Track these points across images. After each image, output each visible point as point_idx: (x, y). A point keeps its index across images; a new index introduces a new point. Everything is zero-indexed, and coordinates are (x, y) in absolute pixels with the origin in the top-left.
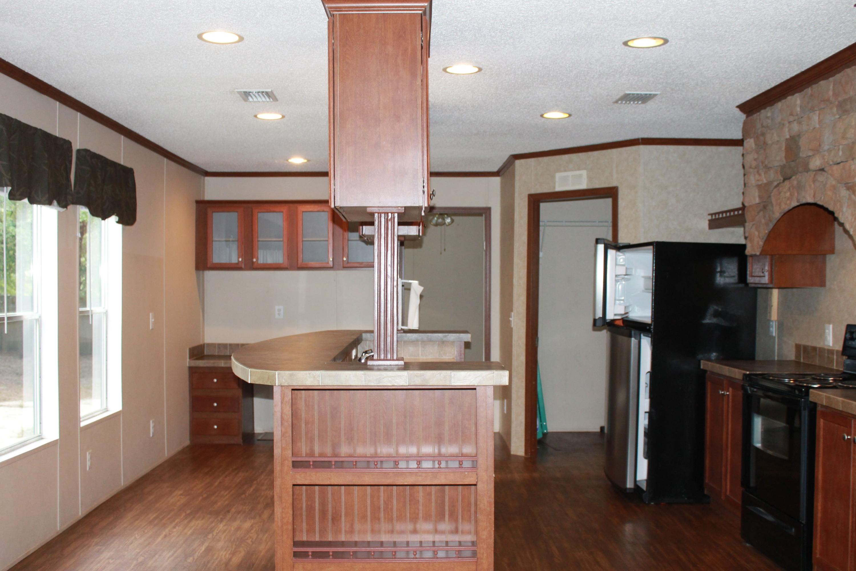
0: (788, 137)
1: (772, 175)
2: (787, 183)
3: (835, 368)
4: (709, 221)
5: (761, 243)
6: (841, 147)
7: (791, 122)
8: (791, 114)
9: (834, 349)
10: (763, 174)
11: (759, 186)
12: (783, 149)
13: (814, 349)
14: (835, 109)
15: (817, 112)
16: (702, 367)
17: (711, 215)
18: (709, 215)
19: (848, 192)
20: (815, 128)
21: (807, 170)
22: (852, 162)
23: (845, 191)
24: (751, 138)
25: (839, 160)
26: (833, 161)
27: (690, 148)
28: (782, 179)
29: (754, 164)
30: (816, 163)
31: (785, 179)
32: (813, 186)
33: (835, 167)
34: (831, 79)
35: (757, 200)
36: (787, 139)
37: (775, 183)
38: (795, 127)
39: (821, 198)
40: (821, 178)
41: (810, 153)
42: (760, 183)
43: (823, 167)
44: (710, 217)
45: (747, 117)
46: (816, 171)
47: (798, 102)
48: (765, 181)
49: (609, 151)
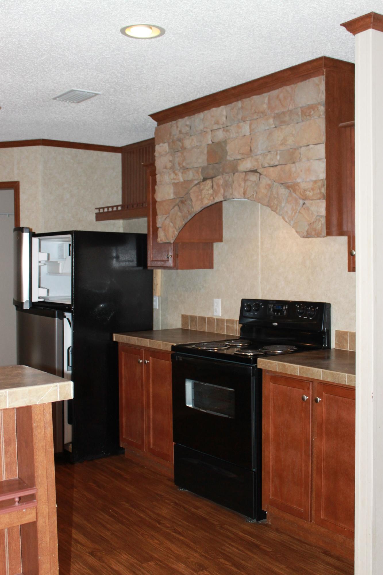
0: (210, 142)
1: (190, 175)
2: (209, 182)
3: (225, 334)
4: (97, 214)
5: (176, 233)
6: (278, 152)
7: (214, 130)
8: (217, 123)
9: (223, 318)
10: (180, 175)
11: (175, 185)
12: (205, 152)
13: (203, 319)
14: (271, 121)
15: (248, 122)
16: (114, 340)
17: (99, 209)
18: (96, 209)
19: (287, 190)
20: (245, 136)
21: (234, 170)
22: (293, 165)
23: (284, 190)
24: (164, 143)
25: (277, 163)
26: (269, 164)
27: (81, 151)
28: (202, 178)
29: (169, 165)
30: (247, 165)
31: (205, 179)
32: (243, 184)
33: (271, 169)
34: (264, 95)
35: (172, 196)
36: (208, 145)
37: (196, 182)
38: (220, 135)
39: (253, 195)
40: (253, 178)
41: (239, 157)
42: (176, 182)
43: (255, 169)
44: (97, 211)
45: (158, 125)
46: (245, 172)
47: (224, 113)
48: (182, 180)
49: (10, 149)
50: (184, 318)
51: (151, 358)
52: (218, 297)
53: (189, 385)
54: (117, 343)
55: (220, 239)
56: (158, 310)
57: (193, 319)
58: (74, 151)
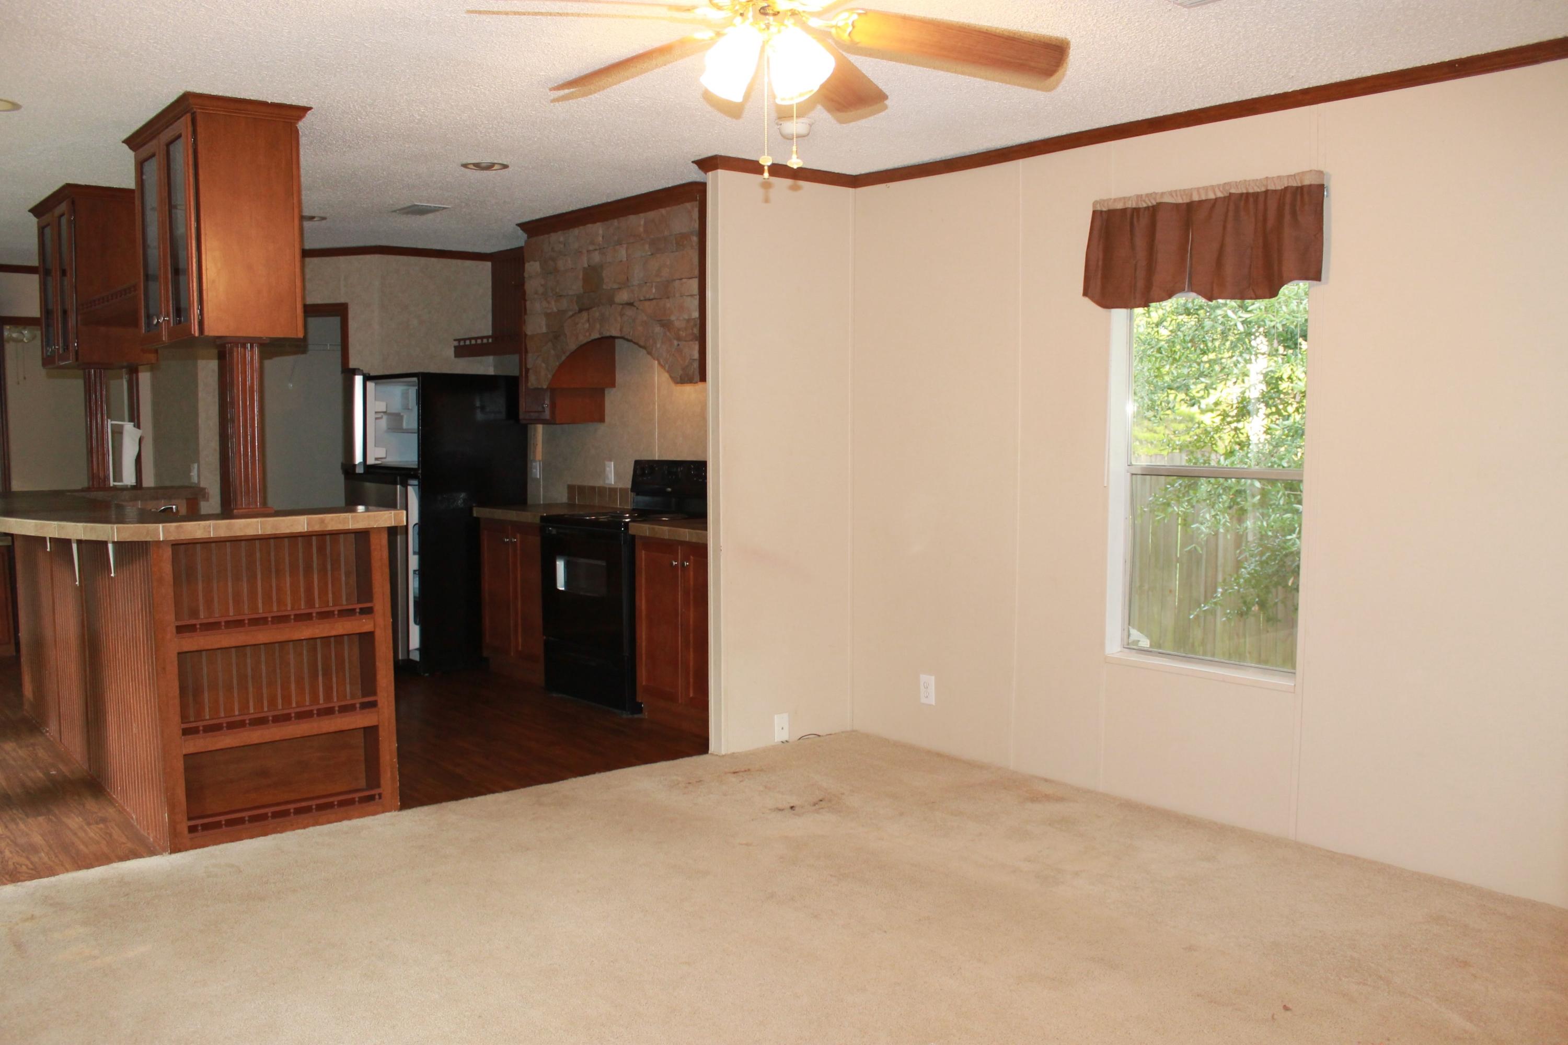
0: (586, 266)
1: (564, 304)
2: (585, 315)
3: (618, 506)
4: (455, 347)
5: (550, 376)
6: (654, 284)
7: (590, 250)
8: (592, 243)
9: (616, 487)
10: (553, 303)
11: (548, 315)
12: (581, 277)
13: (593, 488)
14: (647, 247)
15: (625, 246)
16: (475, 515)
17: (459, 340)
18: (455, 340)
19: (662, 329)
20: (621, 261)
21: (611, 302)
22: (667, 300)
23: (659, 328)
24: (535, 261)
25: (652, 297)
26: (644, 297)
27: (434, 260)
28: (577, 309)
29: (541, 290)
30: (624, 296)
31: (581, 311)
32: (619, 319)
33: (647, 303)
34: (642, 215)
35: (544, 330)
36: (584, 268)
37: (571, 313)
38: (597, 258)
39: (630, 332)
40: (629, 312)
41: (616, 286)
42: (549, 311)
43: (632, 301)
44: (456, 343)
45: (528, 237)
46: (622, 304)
47: (601, 232)
48: (555, 310)
49: (335, 259)
50: (571, 488)
51: (518, 535)
52: (610, 460)
53: (560, 565)
54: (477, 520)
55: (613, 385)
56: (538, 480)
57: (582, 490)
58: (423, 260)
